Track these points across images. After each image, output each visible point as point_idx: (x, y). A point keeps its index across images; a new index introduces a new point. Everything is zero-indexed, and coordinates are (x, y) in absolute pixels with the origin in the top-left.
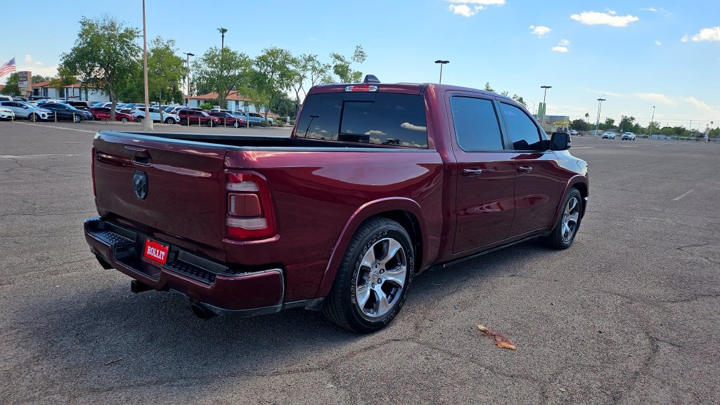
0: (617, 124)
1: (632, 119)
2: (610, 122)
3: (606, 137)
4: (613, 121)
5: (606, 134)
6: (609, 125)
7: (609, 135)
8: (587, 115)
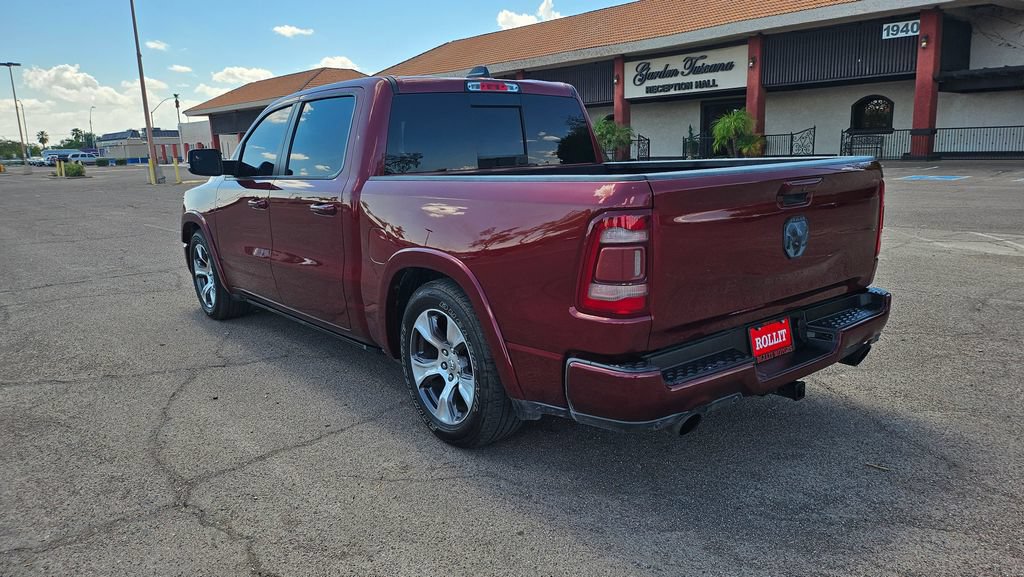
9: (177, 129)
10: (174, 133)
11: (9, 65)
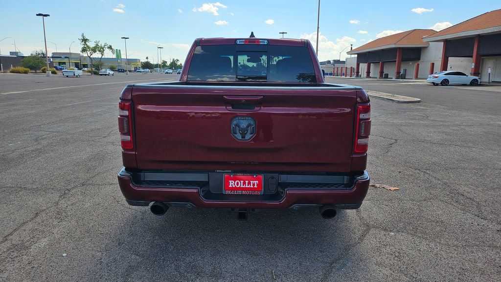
0: (168, 64)
1: (178, 60)
2: (165, 62)
3: (167, 73)
4: (166, 62)
5: (167, 71)
6: (164, 64)
7: (169, 72)
8: (147, 58)
9: (345, 60)
10: (344, 62)
11: (283, 33)
